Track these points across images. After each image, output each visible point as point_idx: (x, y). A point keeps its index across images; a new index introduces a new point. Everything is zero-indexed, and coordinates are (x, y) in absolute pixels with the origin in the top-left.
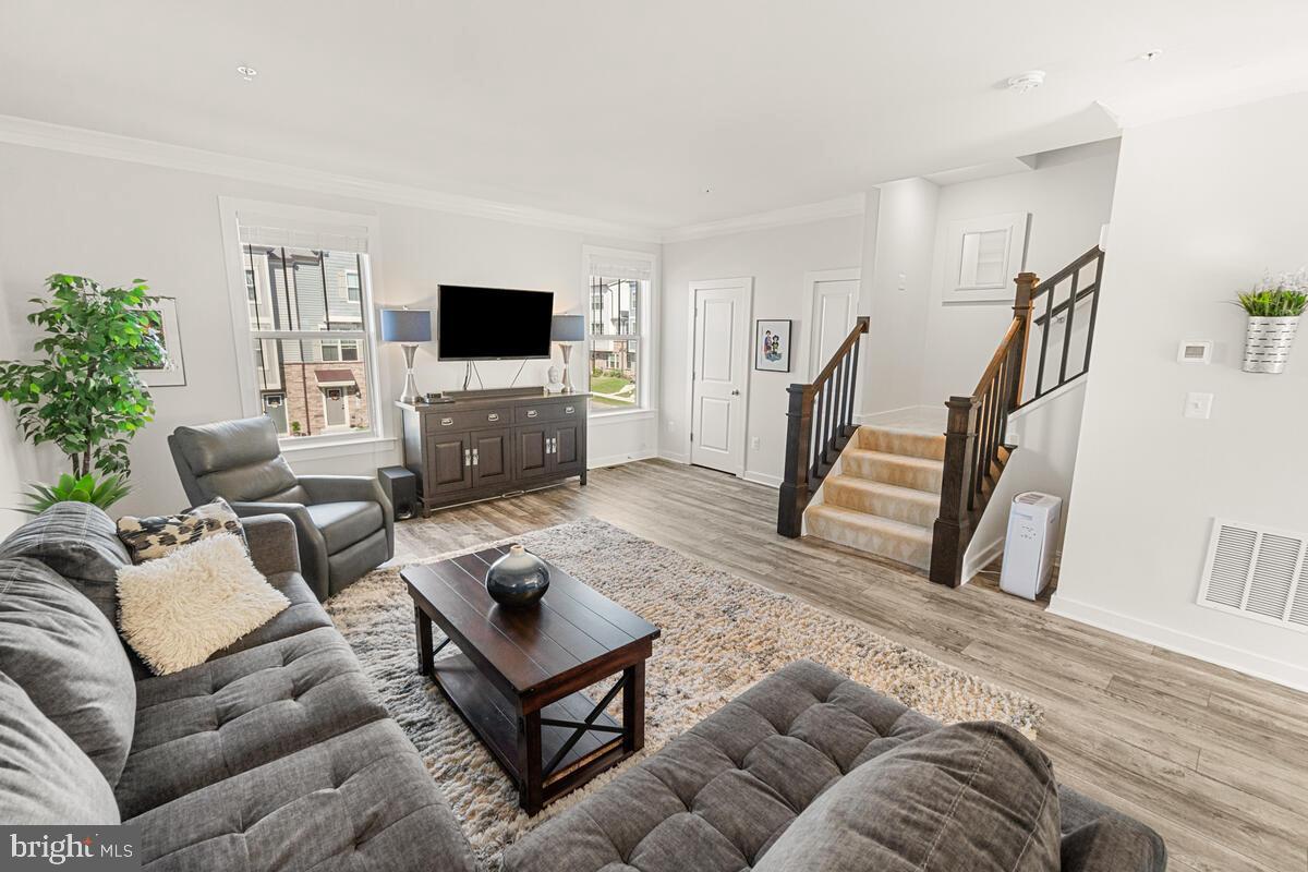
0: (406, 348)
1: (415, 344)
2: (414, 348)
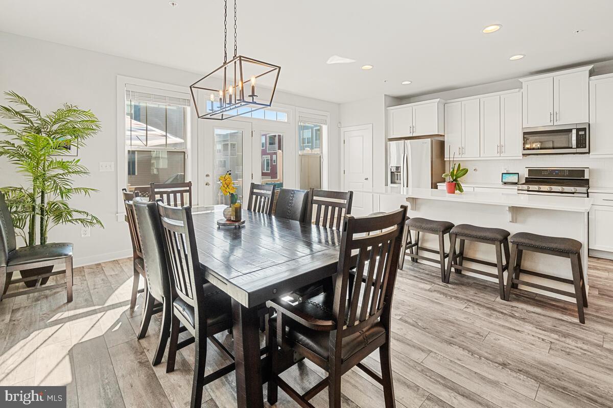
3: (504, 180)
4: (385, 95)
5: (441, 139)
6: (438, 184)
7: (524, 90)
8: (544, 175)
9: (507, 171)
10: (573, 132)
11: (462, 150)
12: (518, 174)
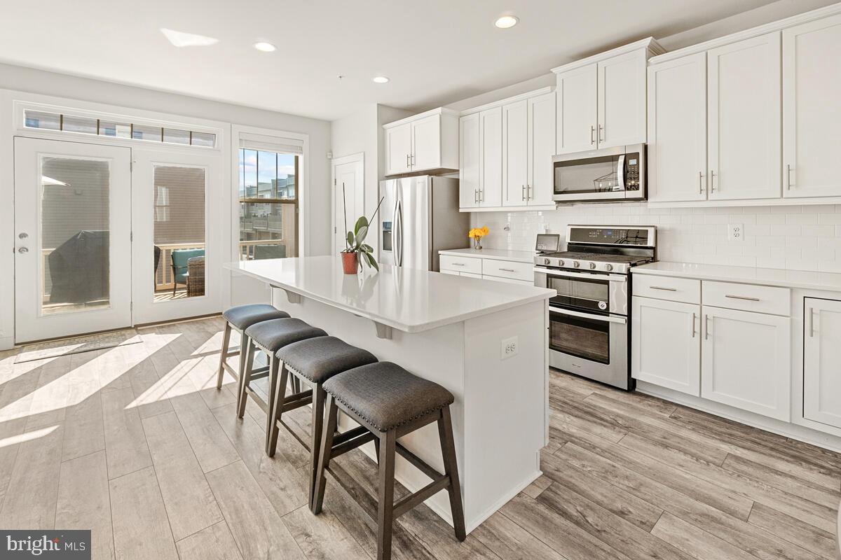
3: (539, 248)
4: (378, 104)
5: (455, 176)
6: (440, 252)
7: (558, 88)
8: (592, 239)
9: (547, 231)
10: (620, 161)
11: (479, 195)
12: (558, 236)
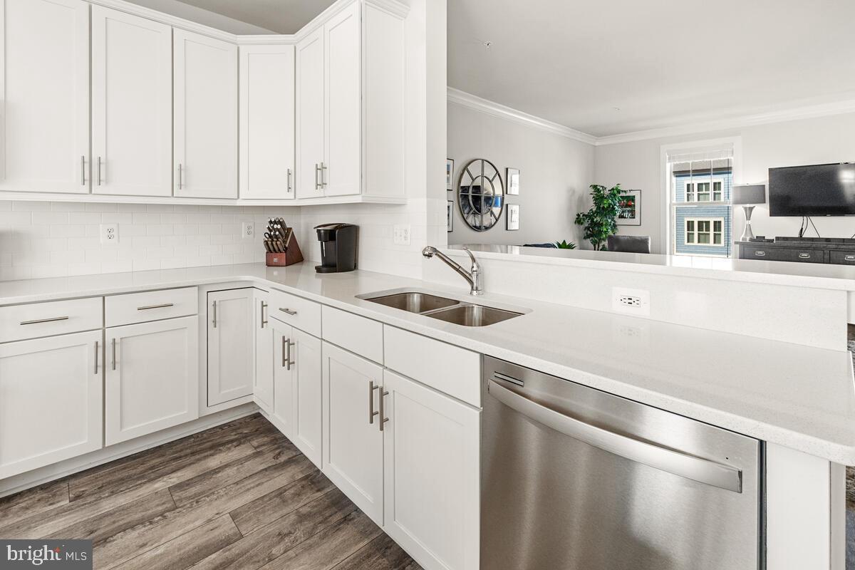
0: (745, 208)
1: (752, 205)
2: (751, 209)
